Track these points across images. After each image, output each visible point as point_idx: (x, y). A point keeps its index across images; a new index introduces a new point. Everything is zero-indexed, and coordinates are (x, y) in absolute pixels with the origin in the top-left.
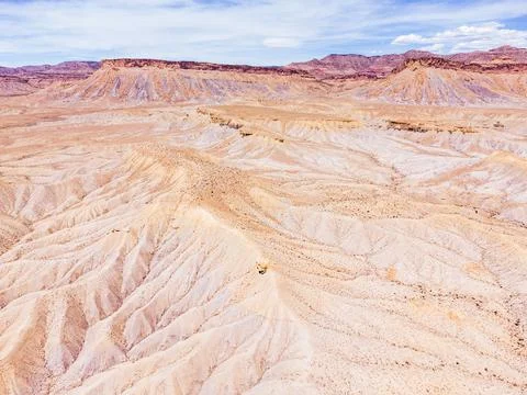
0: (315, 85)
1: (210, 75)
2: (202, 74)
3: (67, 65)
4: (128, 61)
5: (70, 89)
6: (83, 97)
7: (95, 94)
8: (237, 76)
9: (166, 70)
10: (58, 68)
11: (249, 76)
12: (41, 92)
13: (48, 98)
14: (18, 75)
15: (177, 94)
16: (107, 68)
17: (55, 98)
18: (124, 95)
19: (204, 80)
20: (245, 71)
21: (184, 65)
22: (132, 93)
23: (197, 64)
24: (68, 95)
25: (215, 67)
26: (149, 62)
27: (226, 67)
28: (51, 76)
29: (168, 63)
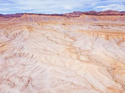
0: (67, 18)
1: (45, 16)
2: (43, 16)
3: (17, 14)
4: (29, 14)
5: (17, 19)
6: (20, 21)
7: (22, 20)
8: (50, 16)
9: (36, 15)
10: (15, 15)
11: (53, 17)
12: (12, 20)
13: (13, 21)
14: (6, 16)
15: (38, 20)
16: (24, 15)
17: (14, 21)
18: (28, 20)
19: (44, 17)
20: (52, 16)
21: (40, 15)
22: (29, 20)
23: (42, 14)
24: (17, 20)
25: (46, 15)
26: (33, 14)
27: (48, 15)
28: (13, 16)
29: (36, 14)
